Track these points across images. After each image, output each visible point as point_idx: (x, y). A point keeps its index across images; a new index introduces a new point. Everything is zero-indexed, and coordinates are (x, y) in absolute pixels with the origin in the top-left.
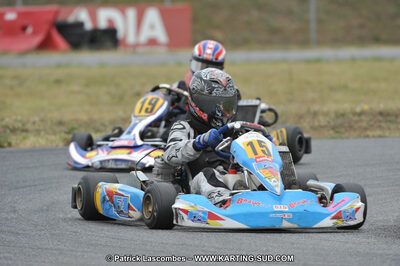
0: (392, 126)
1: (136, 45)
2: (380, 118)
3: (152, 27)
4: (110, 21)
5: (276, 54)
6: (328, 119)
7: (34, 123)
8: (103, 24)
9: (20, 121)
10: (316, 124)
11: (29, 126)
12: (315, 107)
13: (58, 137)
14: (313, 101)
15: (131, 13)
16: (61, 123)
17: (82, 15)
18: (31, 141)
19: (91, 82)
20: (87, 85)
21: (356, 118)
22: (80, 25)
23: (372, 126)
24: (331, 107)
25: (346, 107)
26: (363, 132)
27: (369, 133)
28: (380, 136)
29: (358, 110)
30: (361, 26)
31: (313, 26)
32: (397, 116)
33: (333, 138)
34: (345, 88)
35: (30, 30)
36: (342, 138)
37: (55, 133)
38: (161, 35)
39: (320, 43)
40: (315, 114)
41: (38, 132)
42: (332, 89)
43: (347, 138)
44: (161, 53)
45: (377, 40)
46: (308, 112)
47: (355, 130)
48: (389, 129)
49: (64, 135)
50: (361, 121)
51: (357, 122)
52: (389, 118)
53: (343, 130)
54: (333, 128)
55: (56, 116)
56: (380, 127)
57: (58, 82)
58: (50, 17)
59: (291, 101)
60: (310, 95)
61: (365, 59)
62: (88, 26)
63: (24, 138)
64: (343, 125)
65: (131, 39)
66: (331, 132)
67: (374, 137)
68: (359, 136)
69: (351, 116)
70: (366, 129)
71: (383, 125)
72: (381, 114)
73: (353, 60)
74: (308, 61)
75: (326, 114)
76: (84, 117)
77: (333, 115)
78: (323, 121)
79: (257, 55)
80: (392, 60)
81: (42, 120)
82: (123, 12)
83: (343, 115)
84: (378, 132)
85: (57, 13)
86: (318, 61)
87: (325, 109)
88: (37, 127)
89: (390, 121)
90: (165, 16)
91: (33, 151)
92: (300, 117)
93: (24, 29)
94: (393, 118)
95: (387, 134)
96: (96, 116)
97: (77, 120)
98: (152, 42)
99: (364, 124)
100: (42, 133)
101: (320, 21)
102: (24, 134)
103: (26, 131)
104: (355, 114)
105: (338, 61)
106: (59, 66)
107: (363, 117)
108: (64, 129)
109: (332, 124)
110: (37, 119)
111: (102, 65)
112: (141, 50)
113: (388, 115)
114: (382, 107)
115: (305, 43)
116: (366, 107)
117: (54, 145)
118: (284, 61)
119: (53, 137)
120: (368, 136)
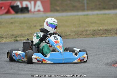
0: (109, 34)
1: (34, 12)
2: (106, 31)
3: (39, 6)
4: (26, 5)
5: (75, 13)
6: (90, 32)
7: (5, 35)
8: (24, 6)
9: (1, 35)
10: (87, 33)
11: (4, 36)
12: (87, 29)
13: (12, 39)
14: (86, 27)
15: (33, 3)
16: (13, 35)
17: (18, 3)
18: (4, 40)
19: (21, 23)
20: (20, 24)
21: (99, 31)
22: (18, 6)
23: (103, 33)
24: (91, 28)
25: (96, 28)
26: (101, 35)
27: (102, 36)
28: (106, 37)
29: (99, 29)
30: (100, 5)
31: (86, 5)
32: (110, 31)
33: (92, 37)
34: (95, 23)
35: (3, 8)
36: (95, 37)
37: (11, 38)
38: (41, 9)
39: (88, 10)
40: (87, 30)
41: (6, 38)
42: (92, 23)
43: (96, 37)
44: (42, 14)
45: (104, 9)
46: (85, 30)
47: (98, 35)
48: (108, 34)
49: (14, 39)
50: (100, 32)
51: (99, 32)
52: (108, 31)
53: (95, 35)
54: (92, 35)
55: (11, 33)
56: (106, 34)
57: (12, 23)
58: (9, 4)
59: (80, 27)
60: (85, 25)
61: (101, 14)
62: (20, 6)
63: (2, 40)
64: (95, 34)
65: (33, 10)
66: (92, 36)
67: (104, 37)
68: (100, 37)
69: (97, 31)
70: (102, 35)
71: (106, 33)
72: (106, 30)
73: (97, 14)
74: (84, 15)
75: (90, 30)
76: (20, 33)
77: (92, 31)
78: (89, 32)
79: (69, 14)
80: (109, 14)
81: (7, 34)
82: (30, 2)
83: (95, 31)
84: (105, 35)
85: (11, 3)
86: (87, 15)
87: (90, 29)
88: (6, 36)
89: (108, 32)
90: (42, 3)
91: (5, 43)
92: (83, 31)
93: (1, 8)
94: (109, 31)
95: (108, 36)
96: (23, 33)
97: (17, 34)
98: (39, 11)
99: (101, 33)
100: (8, 38)
101: (87, 3)
102: (2, 38)
103: (3, 37)
104: (98, 30)
105: (93, 15)
106: (12, 18)
107: (101, 31)
108: (14, 37)
109: (92, 33)
110: (6, 34)
111: (24, 18)
112: (36, 13)
113: (108, 30)
114: (106, 28)
115: (83, 10)
116: (101, 28)
117: (11, 41)
118: (78, 15)
119: (11, 39)
120: (102, 37)
